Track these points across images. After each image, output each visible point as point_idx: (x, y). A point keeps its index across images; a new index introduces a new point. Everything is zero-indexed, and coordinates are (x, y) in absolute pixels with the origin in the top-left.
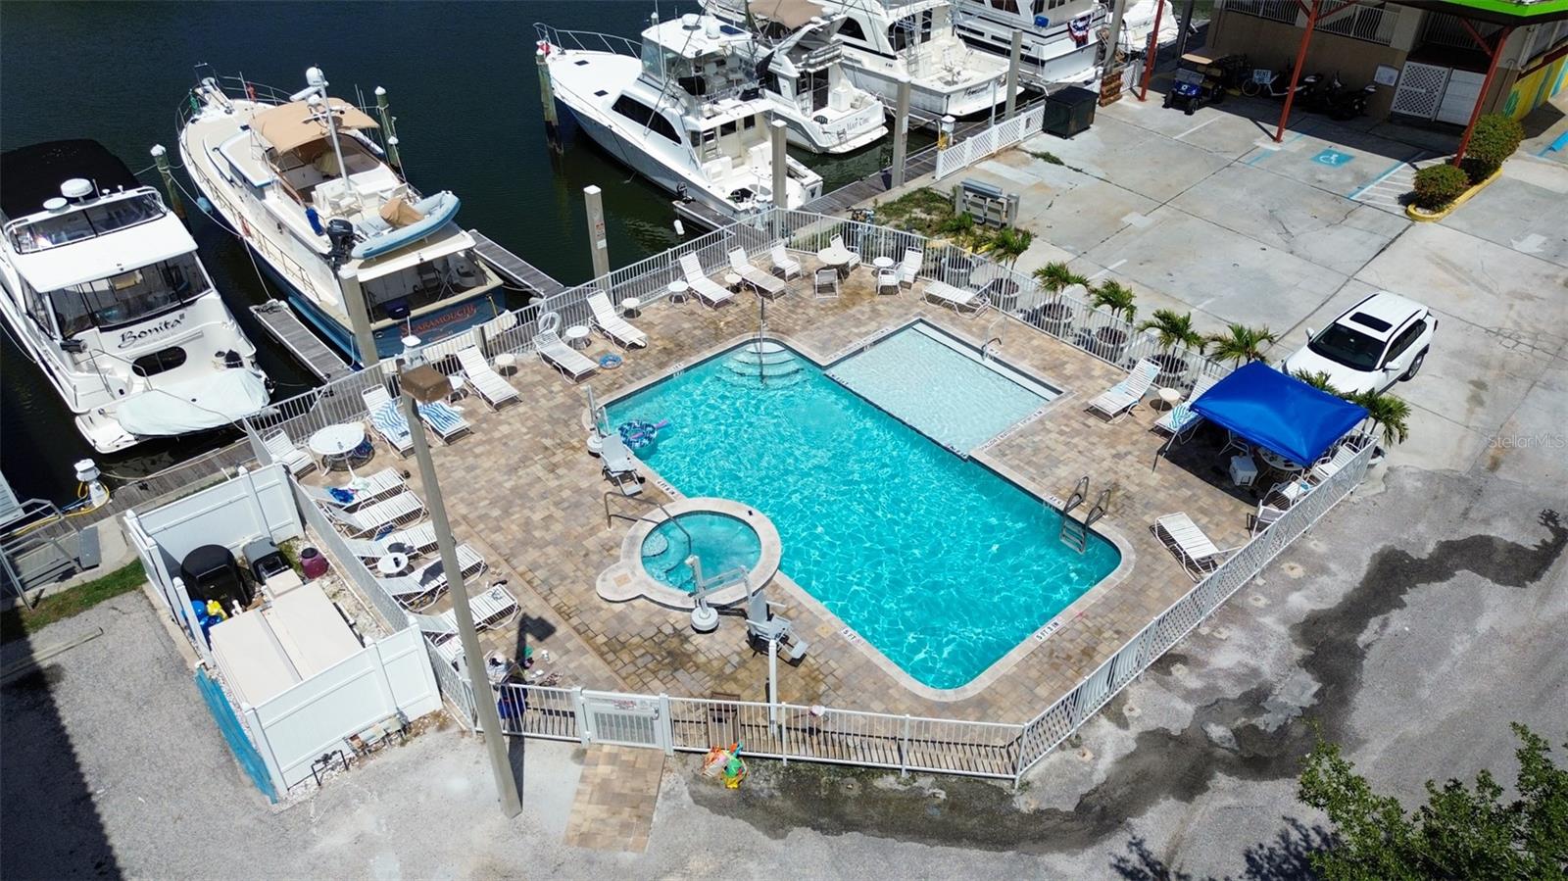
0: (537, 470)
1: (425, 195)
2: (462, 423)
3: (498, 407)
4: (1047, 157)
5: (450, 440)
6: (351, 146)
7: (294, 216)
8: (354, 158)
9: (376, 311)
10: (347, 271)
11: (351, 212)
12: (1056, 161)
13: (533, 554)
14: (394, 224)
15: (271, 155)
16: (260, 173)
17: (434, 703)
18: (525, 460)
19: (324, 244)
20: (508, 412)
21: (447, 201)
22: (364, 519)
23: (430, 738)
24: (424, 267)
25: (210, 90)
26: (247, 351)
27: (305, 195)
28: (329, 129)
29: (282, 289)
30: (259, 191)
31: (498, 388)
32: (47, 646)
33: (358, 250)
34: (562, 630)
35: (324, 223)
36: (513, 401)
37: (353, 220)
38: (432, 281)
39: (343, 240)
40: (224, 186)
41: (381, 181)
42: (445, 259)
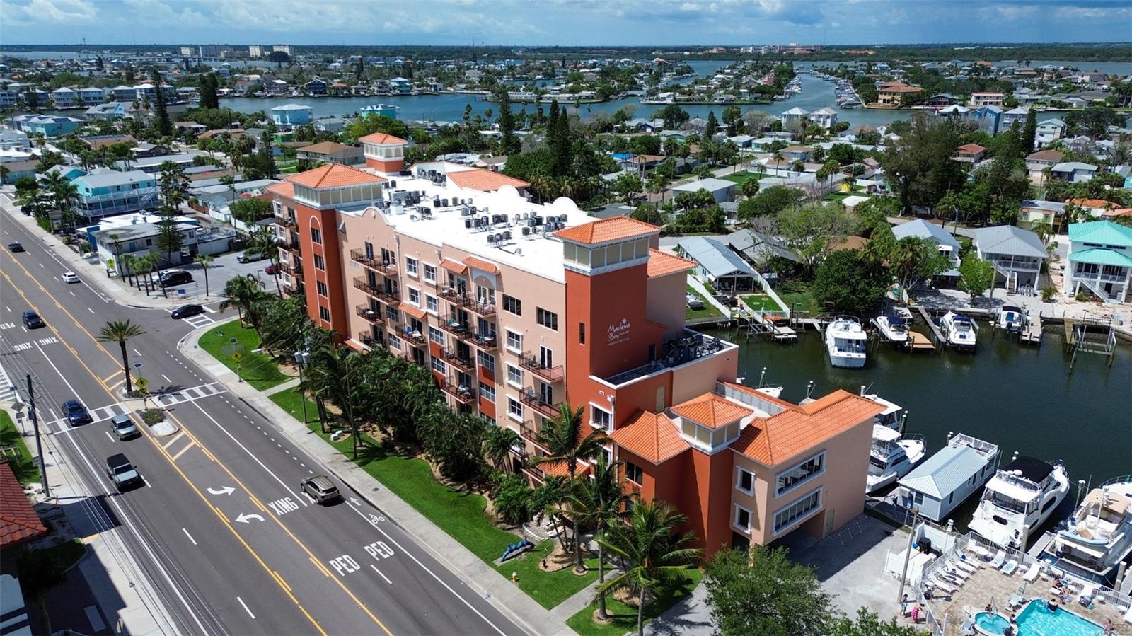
13: (971, 595)
31: (1031, 577)
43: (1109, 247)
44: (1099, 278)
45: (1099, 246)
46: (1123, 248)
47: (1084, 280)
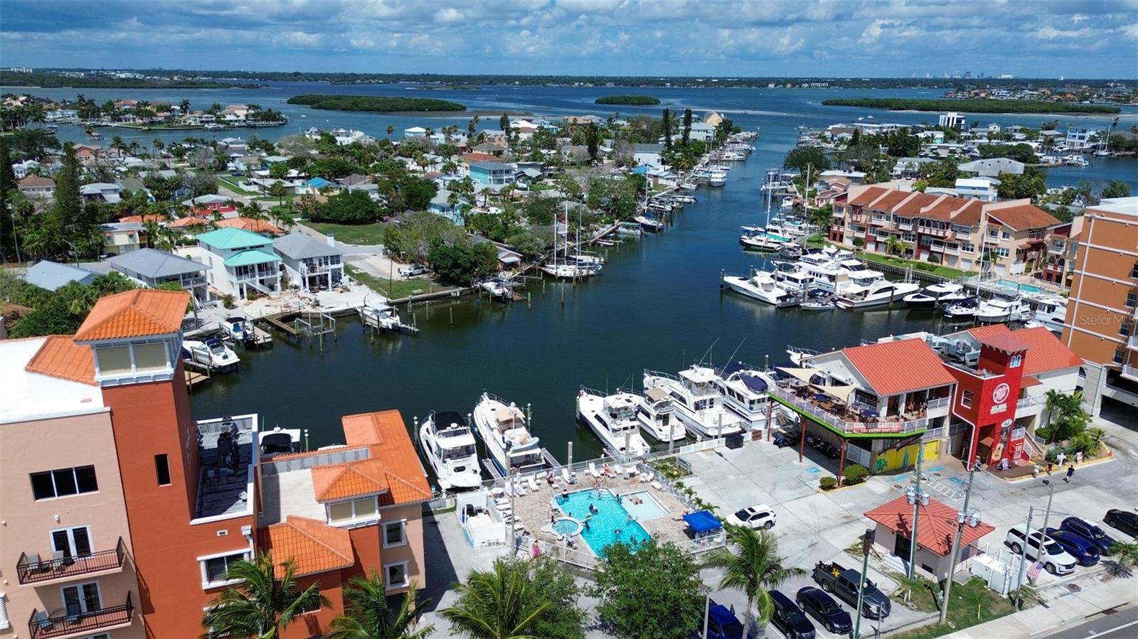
0: (538, 506)
1: (532, 437)
2: (524, 493)
3: (534, 491)
4: (720, 455)
5: (521, 496)
6: (518, 420)
7: (499, 437)
8: (517, 424)
9: (513, 465)
10: (508, 453)
11: (513, 439)
12: (722, 456)
13: (531, 521)
14: (522, 444)
15: (498, 420)
16: (494, 425)
17: (504, 541)
18: (536, 503)
19: (504, 446)
20: (536, 493)
21: (537, 440)
22: (499, 507)
23: (502, 546)
24: (527, 456)
25: (485, 397)
26: (479, 470)
27: (503, 432)
28: (513, 417)
29: (491, 456)
30: (492, 430)
31: (535, 487)
32: (437, 517)
33: (512, 449)
34: (532, 534)
35: (506, 441)
36: (537, 491)
37: (513, 441)
38: (529, 460)
39: (509, 445)
40: (483, 425)
41: (522, 431)
42: (533, 455)
43: (252, 248)
44: (257, 276)
45: (243, 249)
46: (262, 246)
47: (246, 280)
